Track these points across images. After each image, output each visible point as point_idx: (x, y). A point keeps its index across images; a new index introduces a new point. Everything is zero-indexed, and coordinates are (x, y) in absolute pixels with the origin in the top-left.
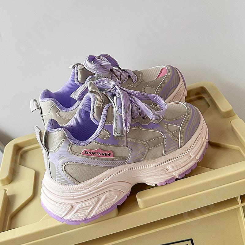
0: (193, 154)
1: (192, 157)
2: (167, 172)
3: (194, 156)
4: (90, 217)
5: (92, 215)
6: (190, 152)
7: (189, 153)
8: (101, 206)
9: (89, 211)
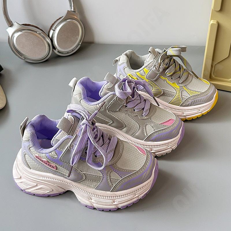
0: (117, 201)
1: (116, 203)
2: (90, 200)
3: (118, 203)
4: (27, 191)
5: (28, 191)
6: (117, 199)
7: (115, 199)
8: (36, 190)
9: (28, 187)
